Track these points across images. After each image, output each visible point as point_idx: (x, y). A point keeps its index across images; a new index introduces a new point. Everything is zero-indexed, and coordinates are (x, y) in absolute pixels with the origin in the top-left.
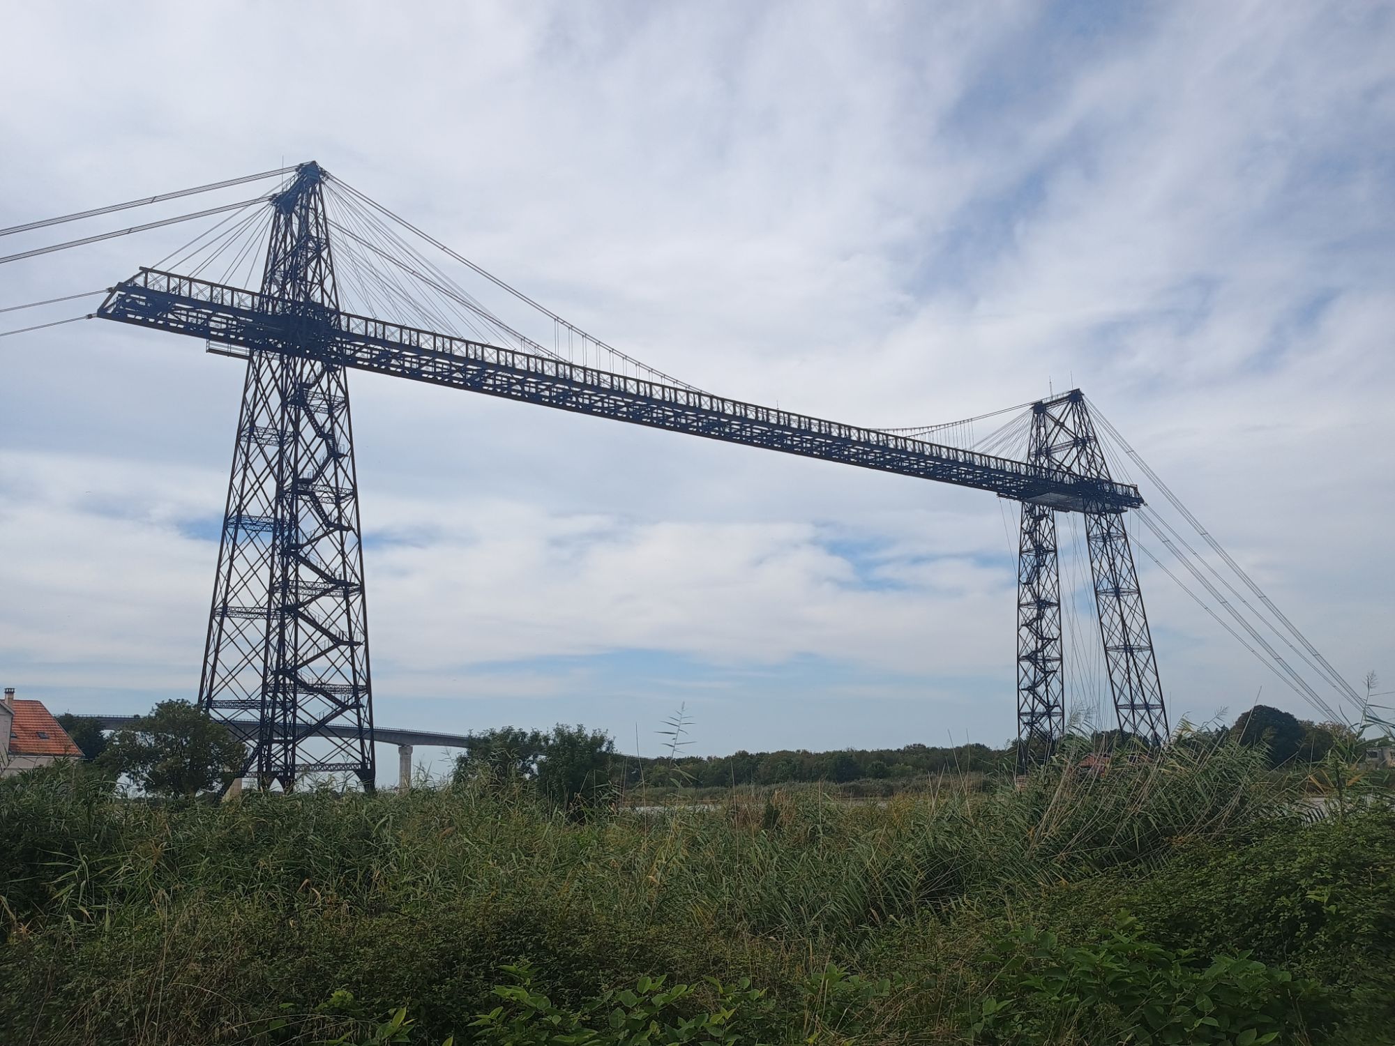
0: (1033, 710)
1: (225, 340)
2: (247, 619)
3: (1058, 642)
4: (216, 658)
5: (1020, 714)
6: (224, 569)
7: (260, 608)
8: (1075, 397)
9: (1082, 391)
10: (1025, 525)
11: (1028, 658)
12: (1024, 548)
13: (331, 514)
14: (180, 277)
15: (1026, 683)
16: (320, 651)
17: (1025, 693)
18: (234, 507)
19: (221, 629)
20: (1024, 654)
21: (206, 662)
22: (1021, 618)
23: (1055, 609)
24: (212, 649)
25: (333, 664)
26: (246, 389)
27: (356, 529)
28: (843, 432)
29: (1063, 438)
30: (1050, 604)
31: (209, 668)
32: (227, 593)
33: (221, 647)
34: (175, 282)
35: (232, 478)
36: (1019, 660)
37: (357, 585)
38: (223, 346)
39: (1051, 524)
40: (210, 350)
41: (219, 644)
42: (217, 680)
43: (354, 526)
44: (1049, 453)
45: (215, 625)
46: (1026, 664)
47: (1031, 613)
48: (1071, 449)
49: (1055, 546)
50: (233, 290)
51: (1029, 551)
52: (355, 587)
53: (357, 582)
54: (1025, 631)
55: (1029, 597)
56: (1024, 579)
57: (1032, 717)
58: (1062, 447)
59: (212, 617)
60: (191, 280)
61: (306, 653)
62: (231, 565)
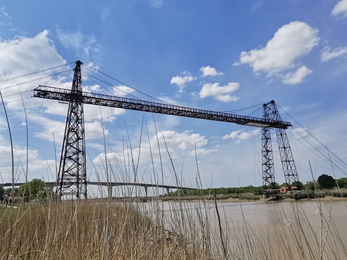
0: (266, 177)
1: (62, 100)
3: (272, 160)
5: (263, 178)
8: (273, 102)
9: (274, 100)
12: (263, 138)
14: (48, 87)
15: (264, 170)
17: (265, 172)
22: (263, 154)
28: (210, 113)
29: (271, 112)
30: (270, 151)
38: (62, 101)
44: (267, 115)
47: (265, 153)
48: (272, 114)
49: (270, 137)
51: (264, 139)
56: (263, 145)
57: (266, 178)
58: (270, 114)
60: (50, 87)
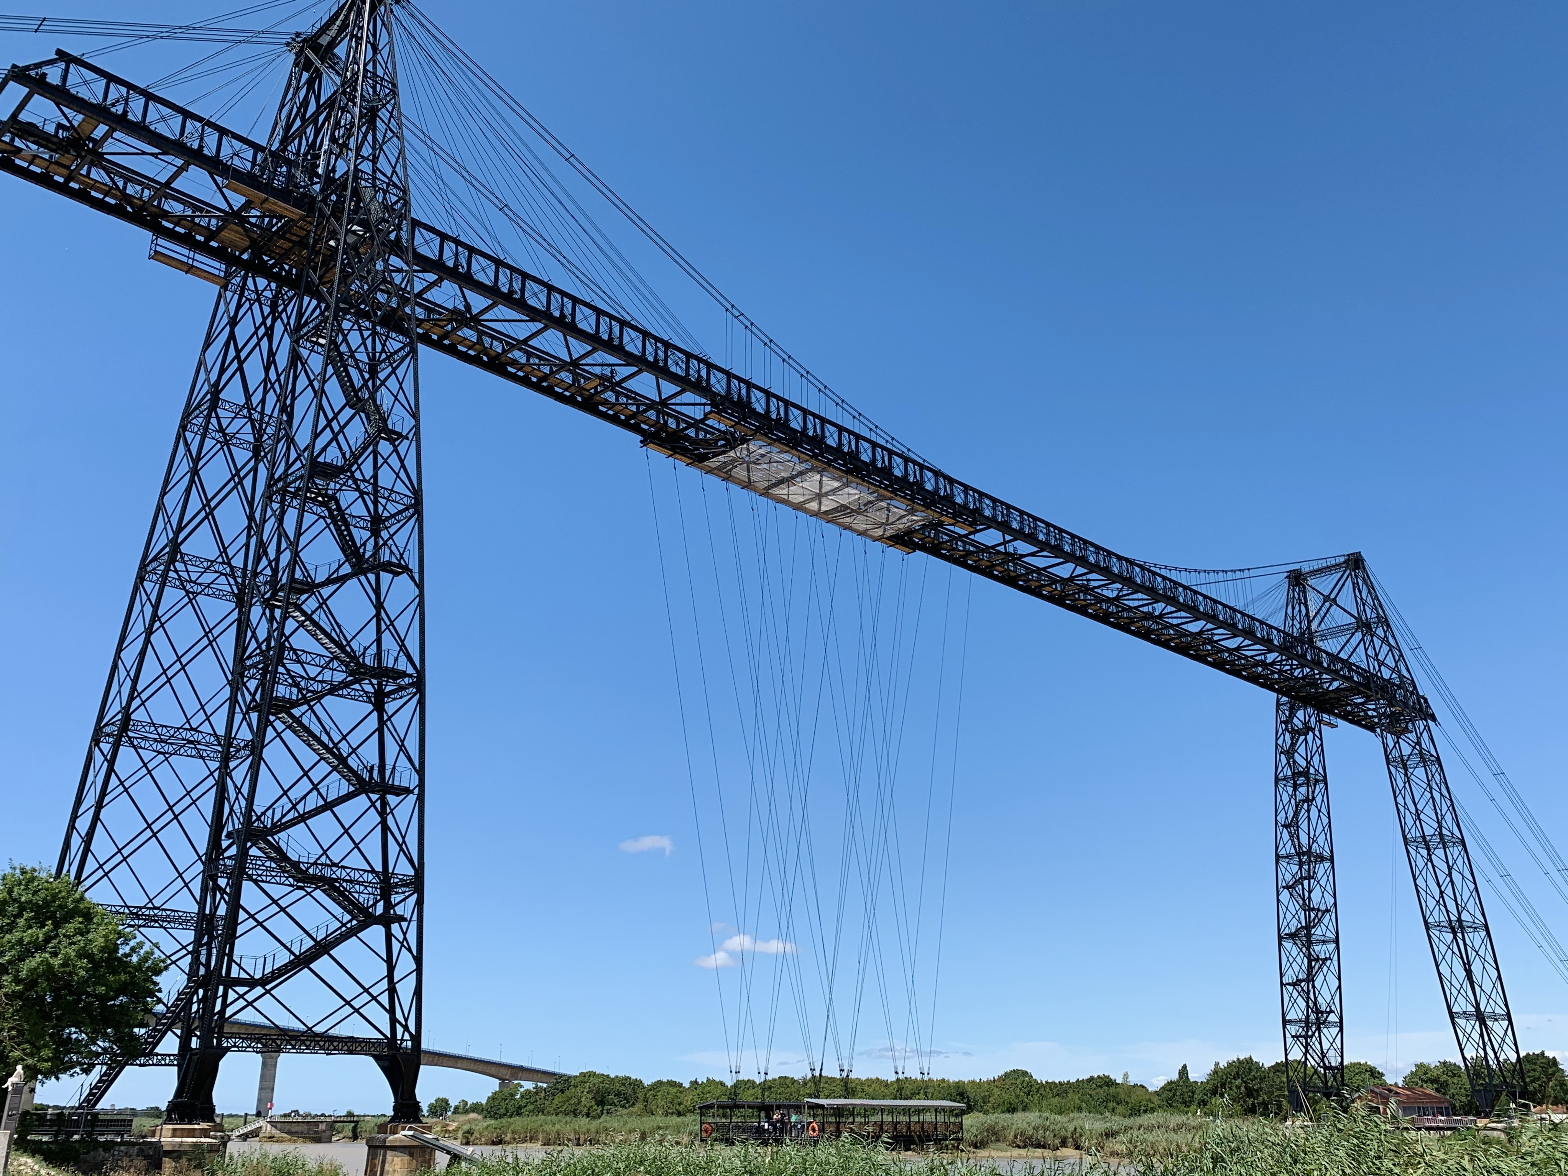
0: (1303, 1017)
1: (186, 240)
2: (159, 753)
3: (1333, 916)
4: (96, 818)
5: (1285, 1022)
6: (130, 656)
7: (192, 729)
8: (1355, 563)
9: (1365, 555)
10: (1280, 742)
11: (1292, 936)
12: (1281, 776)
13: (364, 544)
14: (130, 86)
15: (1292, 974)
16: (321, 802)
17: (1290, 988)
18: (163, 541)
19: (111, 770)
20: (1287, 931)
21: (72, 827)
22: (1281, 875)
23: (1327, 864)
24: (90, 800)
25: (346, 831)
26: (207, 345)
27: (416, 570)
30: (1321, 858)
31: (76, 842)
32: (131, 698)
33: (107, 799)
34: (119, 91)
35: (163, 494)
36: (1280, 938)
37: (410, 676)
38: (181, 252)
39: (1319, 742)
40: (157, 256)
41: (104, 793)
42: (91, 865)
43: (414, 565)
45: (98, 758)
46: (1288, 945)
48: (1353, 634)
49: (1324, 774)
50: (223, 132)
52: (407, 680)
53: (410, 670)
54: (1285, 895)
55: (1289, 849)
56: (1281, 818)
58: (1340, 630)
59: (96, 741)
60: (149, 97)
61: (305, 797)
62: (147, 641)
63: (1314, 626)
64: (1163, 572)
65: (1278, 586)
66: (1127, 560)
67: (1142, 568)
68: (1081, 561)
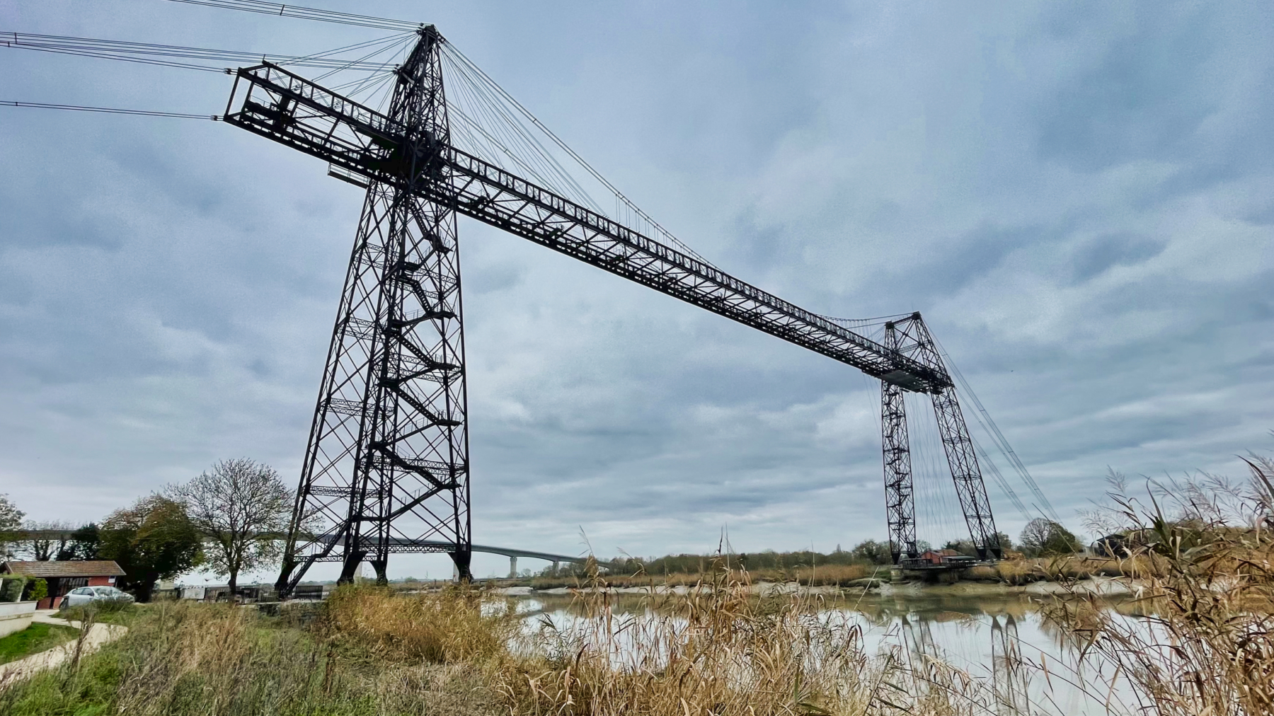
1: (346, 165)
3: (910, 476)
4: (317, 446)
8: (916, 316)
9: (921, 313)
10: (883, 400)
11: (891, 486)
16: (416, 429)
19: (324, 420)
20: (889, 484)
22: (885, 460)
23: (907, 453)
24: (315, 439)
25: (431, 444)
29: (910, 343)
30: (904, 451)
33: (322, 437)
34: (297, 83)
35: (344, 293)
36: (886, 487)
37: (458, 367)
38: (343, 172)
39: (902, 400)
40: (332, 174)
41: (321, 433)
42: (314, 472)
43: (457, 312)
44: (898, 353)
45: (319, 416)
46: (889, 490)
48: (916, 349)
49: (905, 414)
50: (354, 104)
52: (455, 370)
53: (458, 364)
54: (888, 468)
55: (889, 447)
58: (910, 348)
59: (318, 410)
62: (338, 361)
63: (898, 346)
64: (830, 321)
65: (881, 329)
66: (813, 315)
67: (820, 319)
68: (792, 315)
